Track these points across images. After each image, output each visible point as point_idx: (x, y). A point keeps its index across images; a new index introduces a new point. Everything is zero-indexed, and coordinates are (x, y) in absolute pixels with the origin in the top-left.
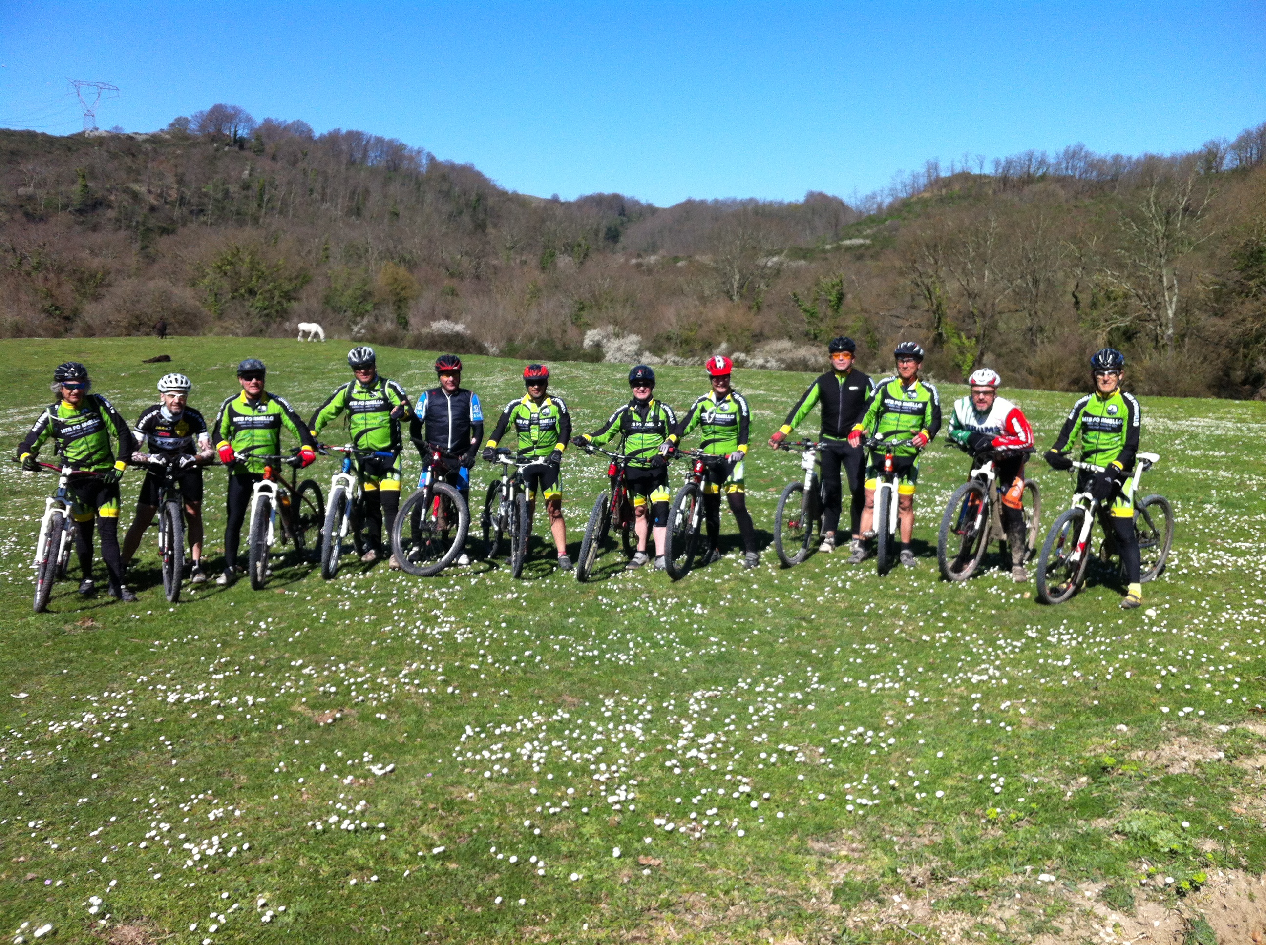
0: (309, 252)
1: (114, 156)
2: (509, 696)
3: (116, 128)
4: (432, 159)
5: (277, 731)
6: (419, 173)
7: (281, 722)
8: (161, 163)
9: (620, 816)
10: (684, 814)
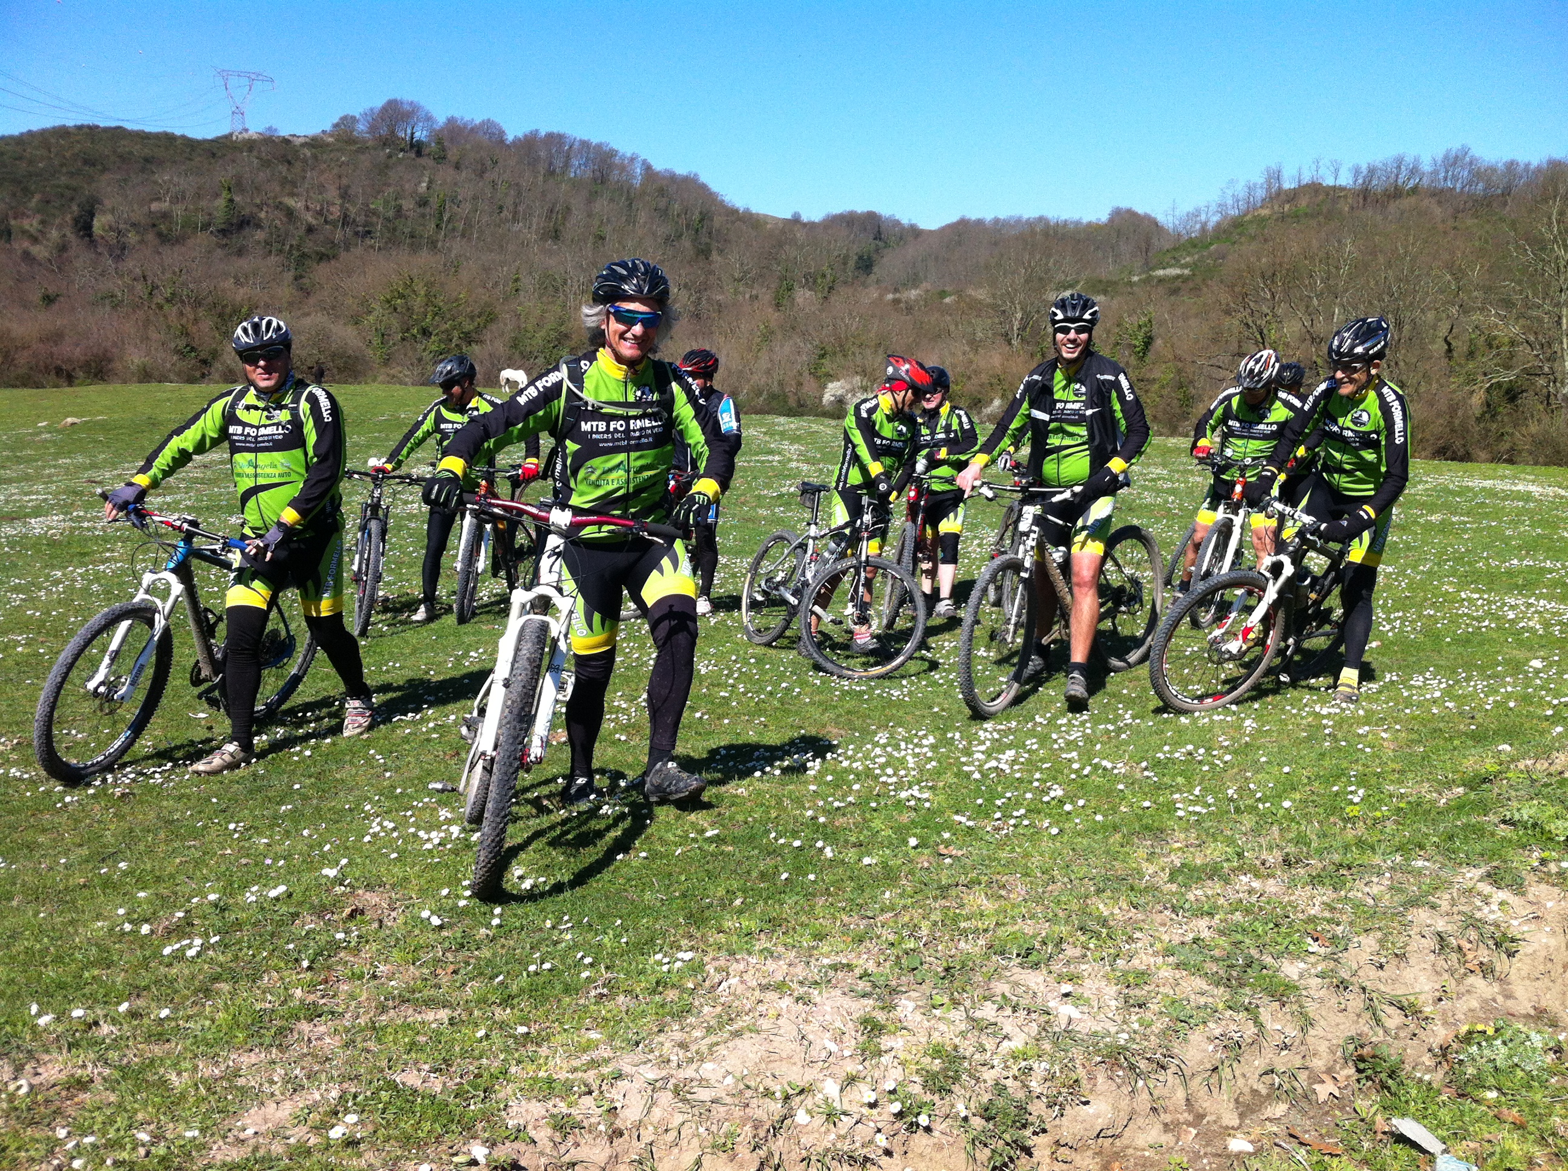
0: (496, 284)
1: (266, 164)
3: (270, 128)
4: (647, 167)
6: (631, 185)
8: (322, 172)
9: (913, 814)
10: (987, 815)
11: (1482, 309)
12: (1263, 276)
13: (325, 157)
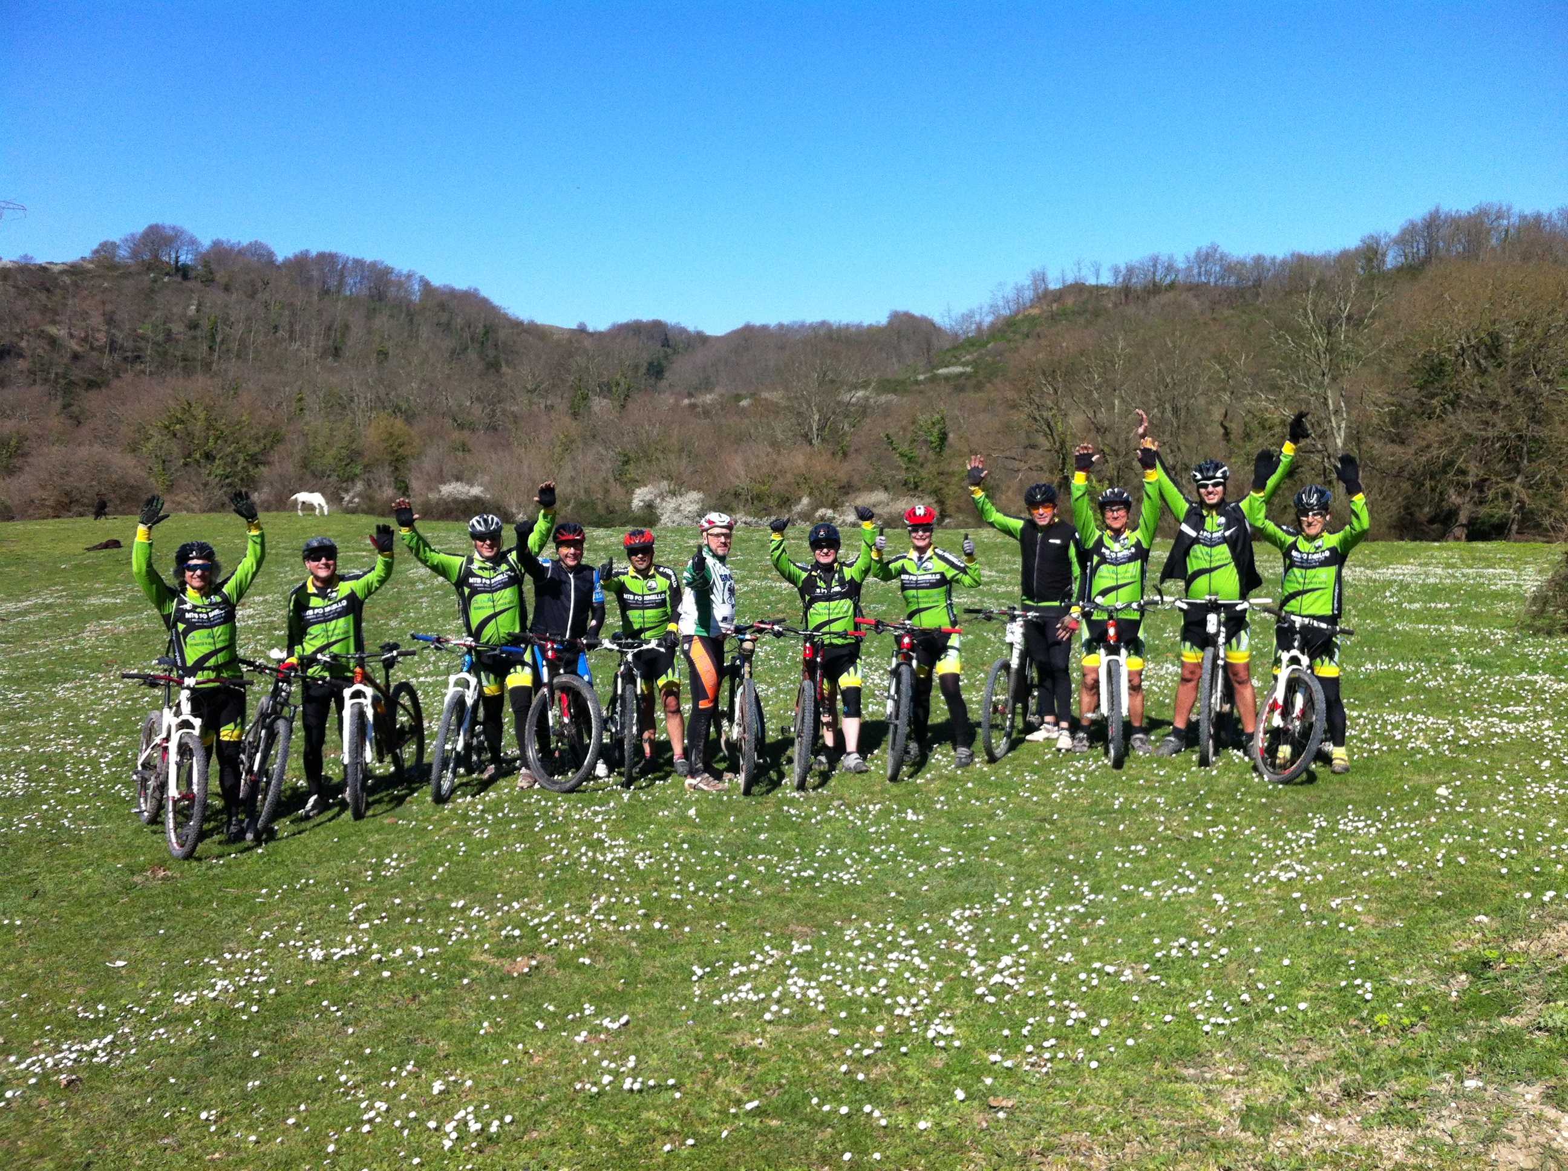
0: (279, 404)
1: (23, 292)
2: (727, 929)
3: (25, 256)
4: (426, 284)
5: (463, 987)
6: (411, 301)
7: (465, 976)
8: (84, 299)
9: (944, 1055)
10: (1018, 1048)
11: (1252, 395)
12: (1044, 373)
13: (86, 283)
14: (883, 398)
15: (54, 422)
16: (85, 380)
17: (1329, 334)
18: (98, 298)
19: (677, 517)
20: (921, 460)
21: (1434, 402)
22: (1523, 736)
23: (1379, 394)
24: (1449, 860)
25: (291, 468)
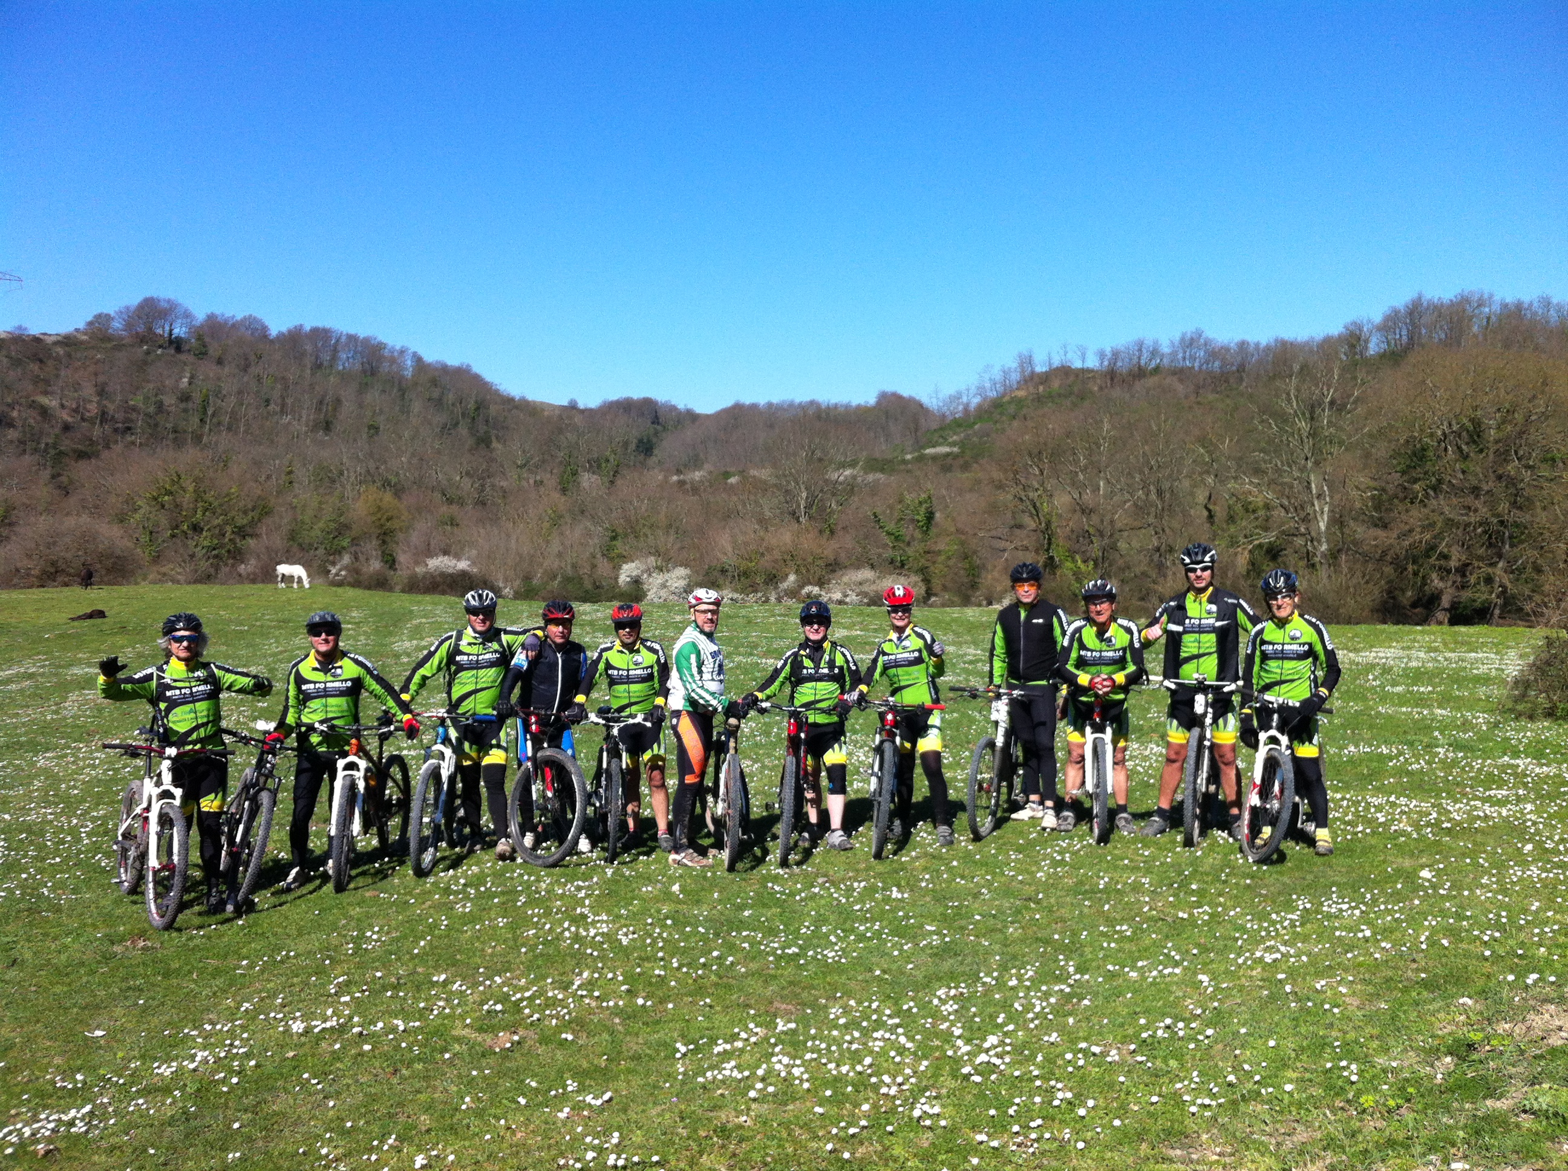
0: (269, 477)
1: (16, 363)
2: (711, 1007)
3: (20, 328)
4: (418, 360)
5: (444, 1061)
6: (403, 377)
7: (447, 1051)
8: (77, 369)
9: (930, 1134)
10: (1005, 1128)
11: (1236, 478)
12: (1030, 455)
13: (79, 355)
14: (871, 477)
15: (43, 491)
16: (75, 451)
17: (1312, 419)
18: (91, 369)
19: (663, 593)
20: (907, 539)
21: (1417, 487)
22: (1506, 820)
23: (1363, 479)
24: (1432, 942)
25: (278, 541)
